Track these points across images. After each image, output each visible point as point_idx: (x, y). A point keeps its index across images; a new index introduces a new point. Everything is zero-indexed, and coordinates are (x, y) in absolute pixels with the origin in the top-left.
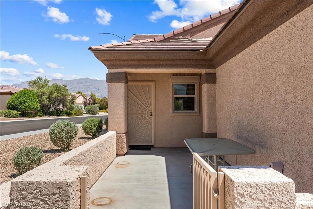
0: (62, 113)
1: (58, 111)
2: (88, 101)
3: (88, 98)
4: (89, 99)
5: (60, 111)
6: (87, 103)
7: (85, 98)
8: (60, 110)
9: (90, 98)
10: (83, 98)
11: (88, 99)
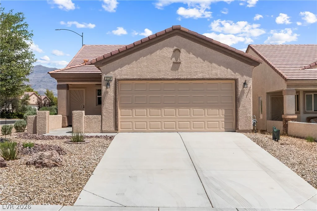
0: (13, 115)
1: (8, 113)
2: (43, 102)
3: (43, 97)
4: (44, 99)
5: (10, 113)
6: (42, 104)
7: (39, 98)
8: (10, 111)
9: (46, 97)
10: (36, 98)
11: (42, 99)
